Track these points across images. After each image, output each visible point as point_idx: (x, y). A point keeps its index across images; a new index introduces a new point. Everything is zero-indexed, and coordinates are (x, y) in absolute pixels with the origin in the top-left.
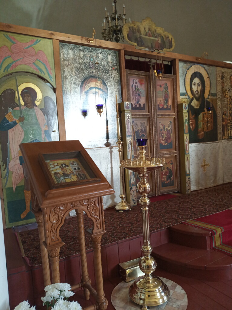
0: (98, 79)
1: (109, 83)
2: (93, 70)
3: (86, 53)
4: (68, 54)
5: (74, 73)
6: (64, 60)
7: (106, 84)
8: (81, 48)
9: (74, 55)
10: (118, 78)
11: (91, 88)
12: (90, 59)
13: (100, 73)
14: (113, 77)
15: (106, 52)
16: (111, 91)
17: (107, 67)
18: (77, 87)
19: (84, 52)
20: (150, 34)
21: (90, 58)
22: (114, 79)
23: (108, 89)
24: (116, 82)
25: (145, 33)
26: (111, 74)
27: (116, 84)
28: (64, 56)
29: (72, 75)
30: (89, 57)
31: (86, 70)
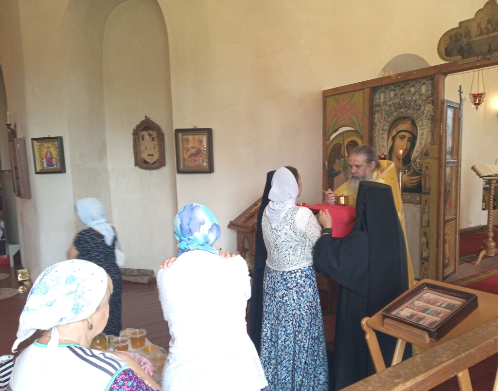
0: (407, 120)
1: (420, 122)
2: (402, 110)
3: (397, 91)
4: (380, 98)
5: (383, 118)
6: (376, 106)
7: (417, 123)
8: (392, 87)
9: (385, 98)
10: (432, 114)
11: (399, 132)
12: (400, 98)
13: (410, 112)
14: (425, 113)
15: (420, 83)
16: (421, 131)
17: (419, 102)
18: (385, 133)
19: (395, 91)
20: (488, 30)
21: (401, 96)
22: (428, 115)
23: (419, 129)
24: (429, 120)
25: (480, 30)
26: (424, 110)
27: (429, 122)
28: (376, 102)
29: (382, 121)
30: (399, 96)
31: (395, 111)
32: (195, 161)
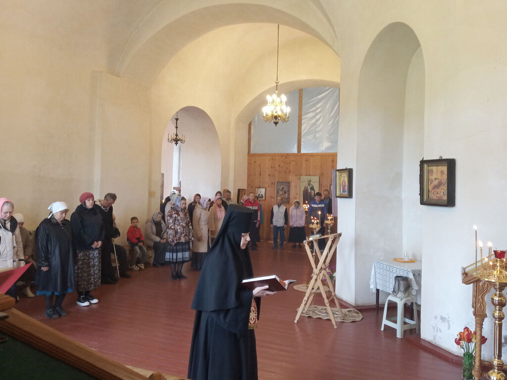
32: (437, 194)
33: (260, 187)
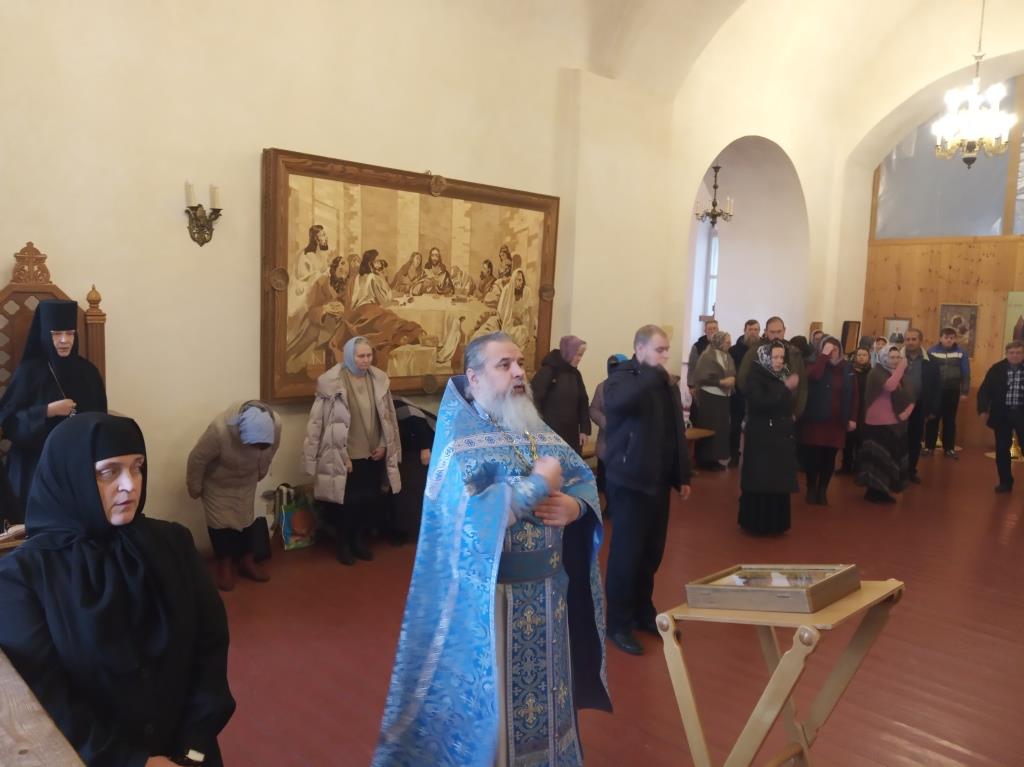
33: (896, 318)
